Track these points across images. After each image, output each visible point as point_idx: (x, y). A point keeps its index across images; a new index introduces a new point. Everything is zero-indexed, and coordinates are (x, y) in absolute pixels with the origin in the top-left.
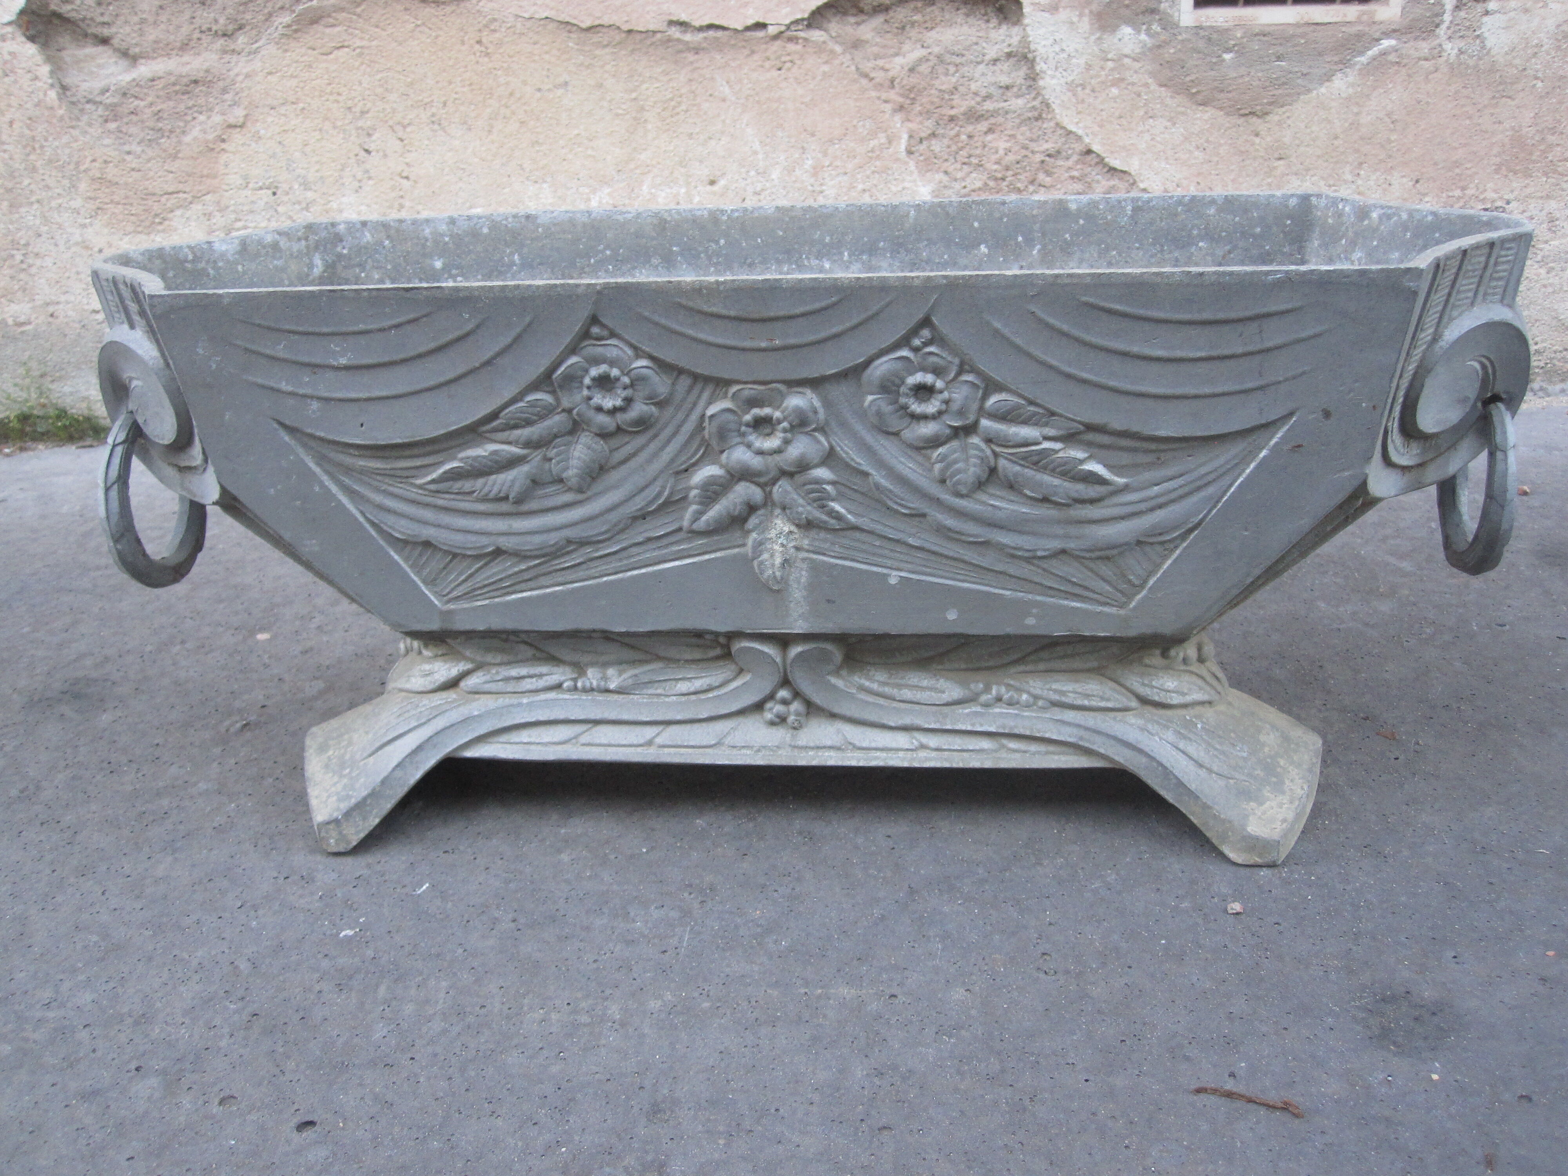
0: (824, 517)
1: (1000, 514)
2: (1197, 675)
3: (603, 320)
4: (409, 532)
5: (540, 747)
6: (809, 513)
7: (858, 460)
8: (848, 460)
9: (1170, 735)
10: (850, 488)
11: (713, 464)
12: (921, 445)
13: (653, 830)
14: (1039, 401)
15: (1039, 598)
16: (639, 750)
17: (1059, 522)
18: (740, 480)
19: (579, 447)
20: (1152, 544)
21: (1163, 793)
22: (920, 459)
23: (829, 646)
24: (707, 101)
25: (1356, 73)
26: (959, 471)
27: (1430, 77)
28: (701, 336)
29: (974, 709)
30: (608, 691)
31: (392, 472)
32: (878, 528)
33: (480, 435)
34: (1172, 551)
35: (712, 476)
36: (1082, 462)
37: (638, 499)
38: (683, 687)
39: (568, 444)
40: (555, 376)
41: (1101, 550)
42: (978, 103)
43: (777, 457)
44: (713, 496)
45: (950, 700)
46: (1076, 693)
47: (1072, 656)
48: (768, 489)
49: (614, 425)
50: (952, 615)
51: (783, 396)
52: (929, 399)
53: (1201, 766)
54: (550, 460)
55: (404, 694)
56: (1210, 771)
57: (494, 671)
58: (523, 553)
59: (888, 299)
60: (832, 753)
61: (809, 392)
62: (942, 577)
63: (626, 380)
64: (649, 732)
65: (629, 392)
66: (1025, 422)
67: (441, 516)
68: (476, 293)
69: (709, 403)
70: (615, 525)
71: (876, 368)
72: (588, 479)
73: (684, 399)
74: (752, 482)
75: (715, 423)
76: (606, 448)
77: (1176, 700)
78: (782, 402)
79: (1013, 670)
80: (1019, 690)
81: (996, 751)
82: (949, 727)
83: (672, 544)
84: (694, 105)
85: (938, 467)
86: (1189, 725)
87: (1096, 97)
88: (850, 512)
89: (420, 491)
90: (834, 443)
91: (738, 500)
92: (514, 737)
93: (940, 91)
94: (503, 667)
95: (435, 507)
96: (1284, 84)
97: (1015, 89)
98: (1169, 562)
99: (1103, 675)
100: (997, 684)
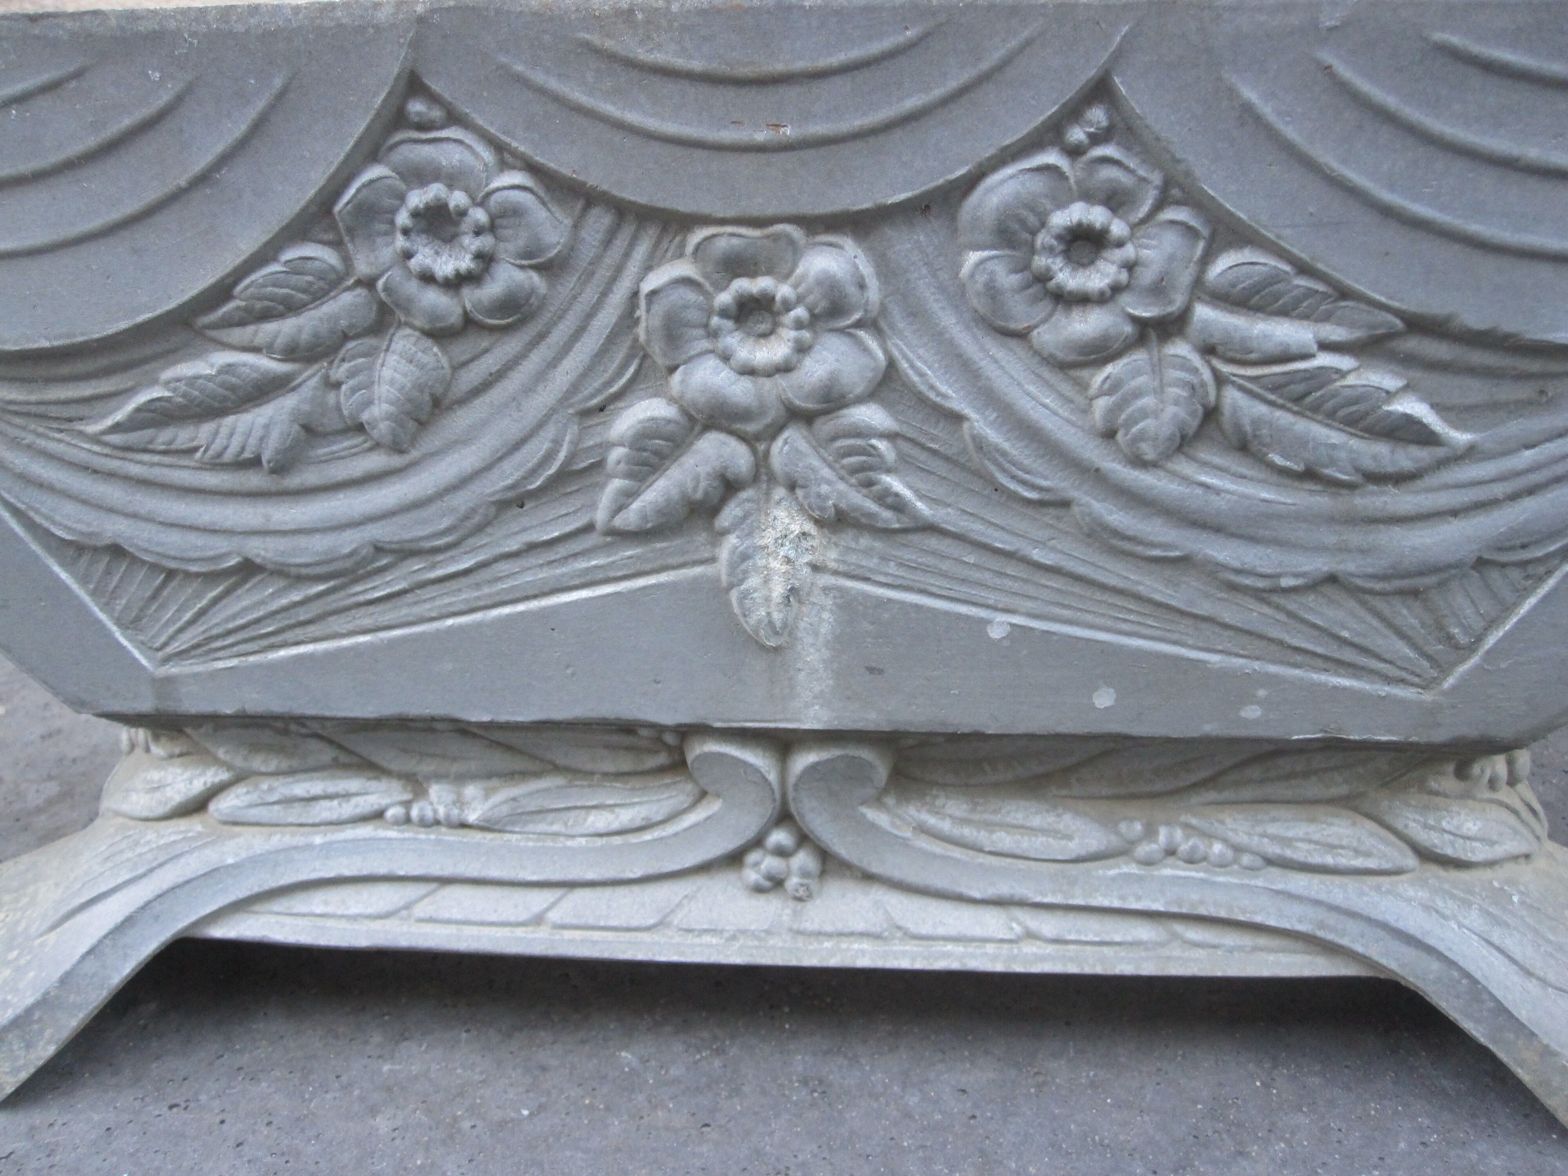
0: (871, 506)
1: (1219, 503)
2: (1507, 807)
3: (436, 86)
4: (80, 527)
5: (343, 924)
6: (841, 495)
7: (944, 388)
8: (923, 388)
9: (1474, 919)
10: (923, 447)
11: (655, 395)
12: (1072, 357)
13: (544, 1069)
14: (1320, 266)
15: (1273, 669)
16: (519, 932)
17: (1331, 520)
18: (707, 428)
19: (392, 359)
20: (1504, 565)
21: (1467, 1025)
22: (1066, 388)
23: (866, 754)
26: (1144, 414)
28: (633, 117)
29: (1125, 869)
30: (464, 825)
31: (41, 409)
32: (977, 529)
33: (200, 333)
34: (1540, 580)
35: (653, 419)
36: (1390, 395)
37: (507, 465)
38: (600, 821)
39: (371, 353)
40: (338, 208)
41: (1408, 575)
43: (781, 381)
44: (654, 460)
45: (1083, 852)
46: (1310, 841)
47: (1306, 774)
48: (761, 447)
49: (459, 311)
50: (1104, 699)
51: (796, 251)
52: (1092, 262)
53: (1528, 973)
54: (337, 385)
55: (120, 820)
56: (1544, 982)
57: (265, 786)
58: (294, 571)
59: (1025, 34)
60: (866, 945)
61: (848, 244)
62: (1091, 626)
63: (480, 215)
64: (539, 900)
65: (486, 242)
66: (1284, 313)
67: (138, 497)
68: (172, 25)
69: (648, 268)
70: (466, 518)
71: (991, 190)
72: (411, 425)
73: (596, 261)
74: (732, 433)
75: (659, 308)
76: (444, 361)
77: (1480, 853)
78: (795, 265)
79: (1195, 799)
80: (1210, 836)
81: (1162, 945)
82: (1079, 901)
83: (575, 556)
85: (1102, 404)
86: (1499, 897)
88: (922, 497)
89: (96, 448)
90: (896, 353)
91: (703, 470)
92: (300, 903)
94: (282, 780)
95: (127, 479)
98: (1532, 601)
99: (1356, 810)
100: (1168, 823)
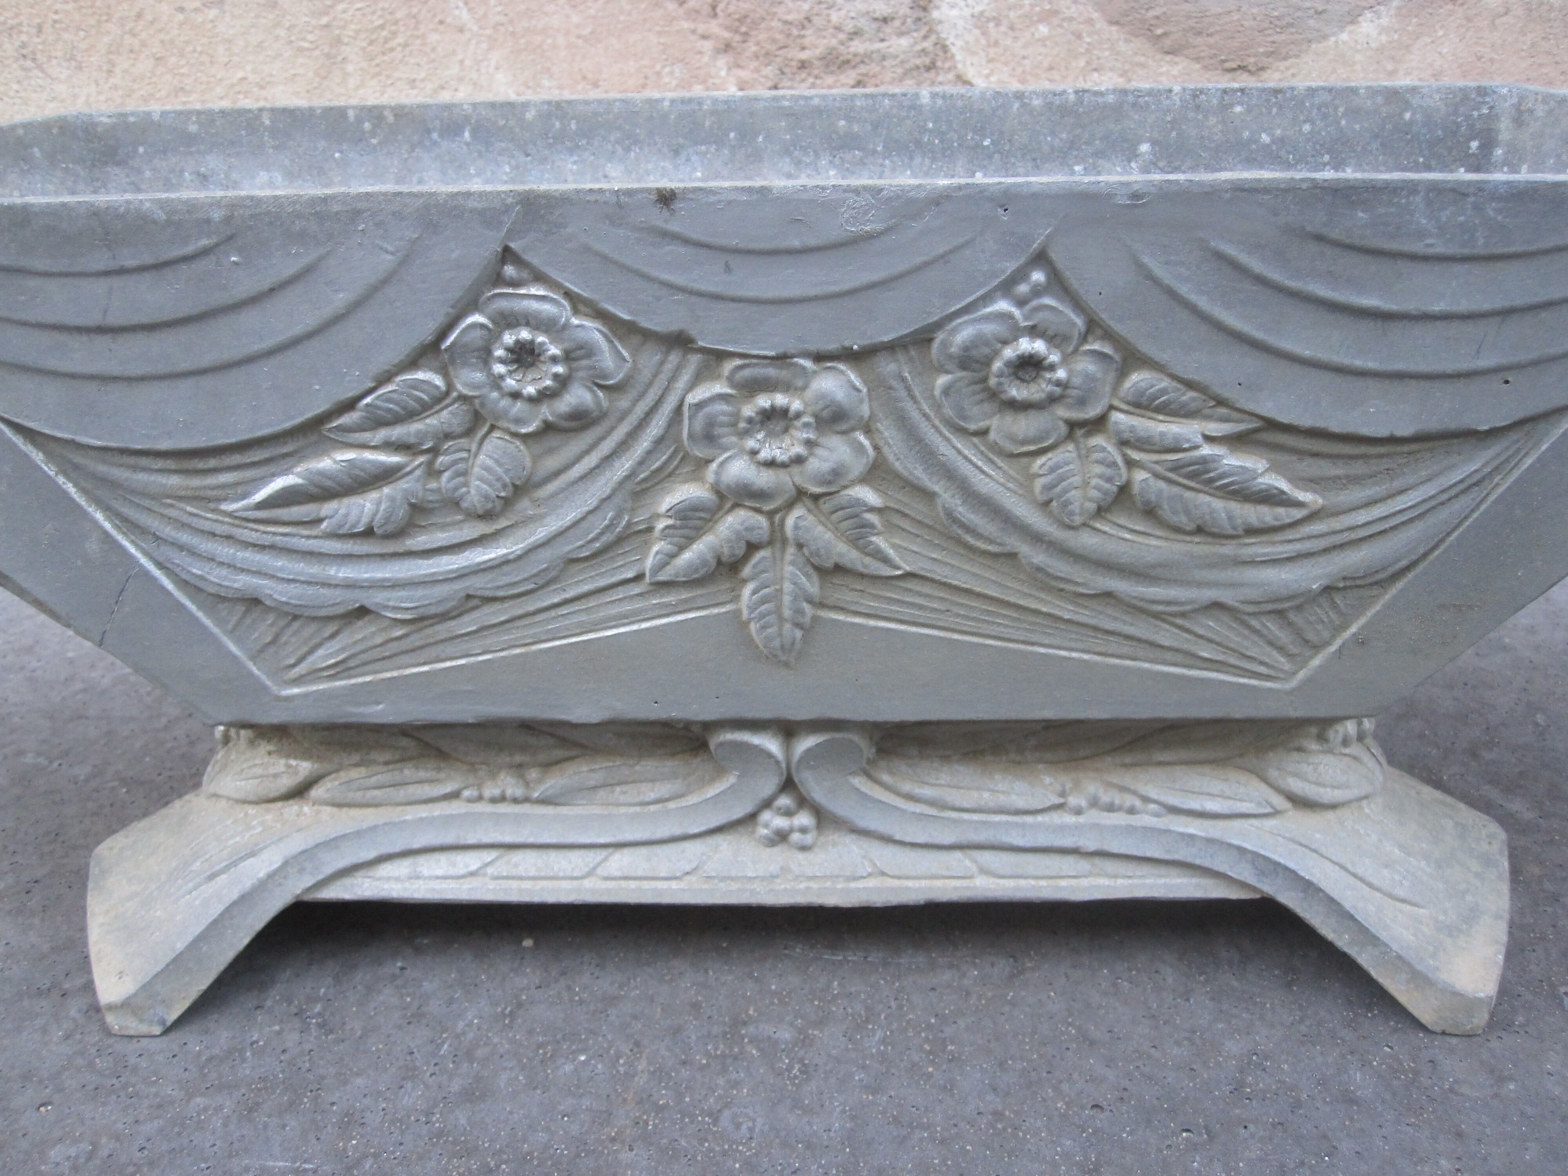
24: (435, 30)
25: (1392, 12)
27: (1498, 22)
42: (842, 43)
84: (418, 37)
87: (1016, 38)
93: (786, 22)
96: (1290, 25)
97: (897, 23)
